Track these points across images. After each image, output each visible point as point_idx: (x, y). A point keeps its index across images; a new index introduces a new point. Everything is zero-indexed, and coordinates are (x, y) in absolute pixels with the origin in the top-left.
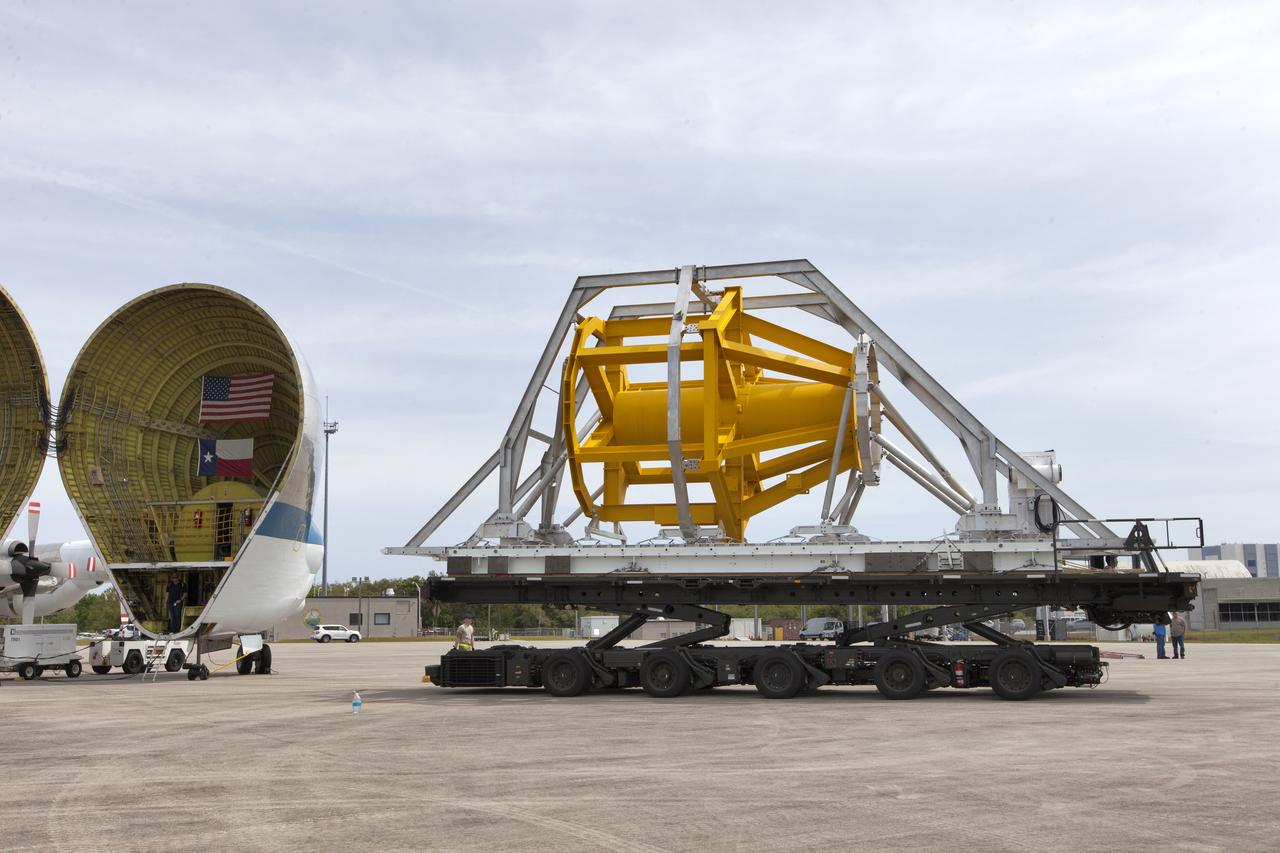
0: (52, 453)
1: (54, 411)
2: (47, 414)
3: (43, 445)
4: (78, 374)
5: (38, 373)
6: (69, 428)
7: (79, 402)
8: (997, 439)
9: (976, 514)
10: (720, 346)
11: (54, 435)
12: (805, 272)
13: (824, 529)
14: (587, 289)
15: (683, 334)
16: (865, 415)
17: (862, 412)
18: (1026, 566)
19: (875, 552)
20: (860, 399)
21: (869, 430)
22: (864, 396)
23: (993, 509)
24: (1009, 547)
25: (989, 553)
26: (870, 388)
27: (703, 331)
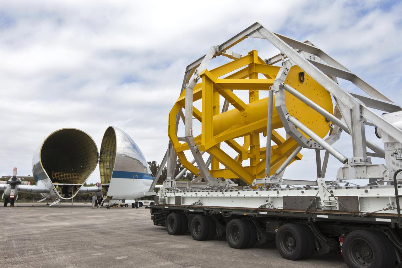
0: (99, 163)
1: (99, 154)
2: (98, 155)
3: (97, 161)
4: (102, 147)
6: (102, 157)
7: (104, 152)
8: (361, 106)
9: (349, 166)
10: (214, 83)
11: (99, 159)
12: (258, 30)
13: (266, 181)
14: (190, 70)
15: (196, 81)
16: (279, 105)
17: (277, 103)
18: (385, 210)
19: (289, 195)
20: (277, 96)
21: (285, 115)
22: (279, 93)
23: (359, 161)
24: (373, 193)
25: (356, 198)
26: (282, 87)
27: (201, 76)
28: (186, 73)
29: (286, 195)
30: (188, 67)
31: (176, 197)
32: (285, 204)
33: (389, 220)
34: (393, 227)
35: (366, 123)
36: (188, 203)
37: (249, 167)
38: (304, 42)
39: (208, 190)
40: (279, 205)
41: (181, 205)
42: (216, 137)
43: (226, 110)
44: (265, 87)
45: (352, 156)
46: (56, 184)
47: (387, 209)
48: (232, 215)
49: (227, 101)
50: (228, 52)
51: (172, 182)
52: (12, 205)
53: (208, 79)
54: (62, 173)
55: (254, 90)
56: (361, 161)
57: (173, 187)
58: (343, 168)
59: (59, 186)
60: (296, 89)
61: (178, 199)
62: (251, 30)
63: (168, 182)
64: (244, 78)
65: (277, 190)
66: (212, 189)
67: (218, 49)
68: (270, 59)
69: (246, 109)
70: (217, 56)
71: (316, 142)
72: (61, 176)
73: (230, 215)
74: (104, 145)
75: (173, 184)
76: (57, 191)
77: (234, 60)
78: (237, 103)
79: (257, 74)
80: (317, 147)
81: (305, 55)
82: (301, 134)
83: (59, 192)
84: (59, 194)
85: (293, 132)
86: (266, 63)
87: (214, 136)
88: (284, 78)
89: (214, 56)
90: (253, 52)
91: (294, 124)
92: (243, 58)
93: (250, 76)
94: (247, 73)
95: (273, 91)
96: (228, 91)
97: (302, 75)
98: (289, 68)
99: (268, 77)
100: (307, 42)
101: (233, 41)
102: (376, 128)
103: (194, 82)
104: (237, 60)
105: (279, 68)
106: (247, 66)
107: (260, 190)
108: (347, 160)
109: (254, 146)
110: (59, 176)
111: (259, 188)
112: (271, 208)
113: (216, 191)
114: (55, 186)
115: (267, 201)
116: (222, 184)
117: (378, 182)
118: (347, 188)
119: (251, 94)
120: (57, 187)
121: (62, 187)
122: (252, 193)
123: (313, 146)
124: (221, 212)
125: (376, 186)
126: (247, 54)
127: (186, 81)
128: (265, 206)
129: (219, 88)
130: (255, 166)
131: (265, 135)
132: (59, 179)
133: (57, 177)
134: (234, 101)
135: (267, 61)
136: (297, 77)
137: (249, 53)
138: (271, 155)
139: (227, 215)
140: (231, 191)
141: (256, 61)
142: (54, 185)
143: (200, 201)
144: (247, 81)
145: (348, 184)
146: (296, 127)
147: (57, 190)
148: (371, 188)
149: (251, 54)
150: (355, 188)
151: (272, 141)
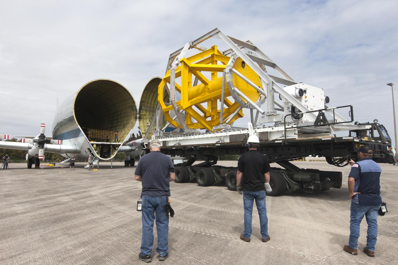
0: (138, 120)
1: (138, 110)
2: (137, 111)
3: (136, 118)
4: (142, 102)
5: (134, 102)
6: (142, 114)
7: (143, 108)
8: (273, 82)
9: (265, 116)
10: (189, 66)
11: (138, 115)
12: (217, 33)
13: (220, 127)
14: (172, 57)
15: (177, 65)
16: (229, 81)
17: (228, 80)
18: (281, 137)
19: (233, 134)
20: (227, 76)
21: (232, 87)
22: (229, 74)
23: (270, 113)
24: (276, 129)
25: (267, 132)
26: (231, 71)
27: (181, 62)
28: (170, 59)
29: (231, 134)
30: (171, 55)
31: (163, 141)
32: (230, 139)
33: (281, 141)
34: (283, 144)
35: (275, 91)
36: (171, 144)
37: (210, 121)
38: (246, 42)
39: (184, 135)
40: (227, 141)
41: (166, 146)
42: (190, 101)
43: (196, 85)
44: (221, 70)
45: (267, 110)
46: (92, 142)
47: (282, 137)
48: (200, 148)
49: (197, 78)
50: (198, 46)
51: (160, 132)
52: (38, 167)
53: (185, 64)
54: (99, 131)
55: (214, 72)
56: (271, 112)
57: (161, 135)
58: (262, 117)
59: (97, 145)
60: (239, 72)
61: (164, 143)
62: (213, 33)
63: (157, 133)
64: (208, 63)
65: (226, 132)
66: (187, 135)
67: (191, 44)
68: (225, 52)
69: (209, 83)
70: (191, 49)
71: (250, 104)
72: (98, 134)
73: (198, 148)
74: (144, 100)
75: (161, 134)
76: (94, 151)
77: (202, 52)
78: (204, 80)
79: (216, 61)
80: (251, 107)
81: (246, 50)
82: (241, 99)
83: (97, 151)
84: (97, 153)
85: (237, 98)
86: (222, 54)
87: (188, 101)
88: (232, 64)
89: (189, 49)
90: (214, 46)
91: (237, 93)
92: (208, 50)
93: (213, 62)
94: (210, 61)
95: (225, 73)
96: (198, 72)
97: (243, 63)
98: (236, 59)
99: (224, 63)
100: (248, 41)
101: (202, 40)
102: (280, 94)
103: (176, 66)
104: (204, 52)
105: (230, 58)
106: (211, 56)
107: (217, 133)
108: (264, 113)
109: (214, 108)
110: (96, 134)
111: (216, 131)
112: (222, 142)
113: (190, 136)
114: (93, 145)
115: (220, 139)
116: (193, 131)
117: (279, 123)
118: (263, 128)
119: (213, 74)
120: (95, 146)
121: (100, 146)
122: (212, 135)
123: (248, 107)
124: (193, 147)
125: (278, 125)
126: (211, 48)
127: (170, 65)
128: (219, 142)
129: (192, 70)
130: (214, 120)
131: (220, 101)
132: (96, 137)
133: (94, 135)
134: (202, 79)
135: (224, 53)
136: (241, 64)
137: (212, 47)
138: (224, 112)
139: (197, 149)
140: (199, 135)
141: (216, 53)
142: (91, 144)
143: (179, 142)
144: (210, 66)
145: (264, 126)
146: (239, 95)
147: (95, 149)
148: (275, 127)
149: (213, 48)
150: (268, 127)
151: (224, 104)
